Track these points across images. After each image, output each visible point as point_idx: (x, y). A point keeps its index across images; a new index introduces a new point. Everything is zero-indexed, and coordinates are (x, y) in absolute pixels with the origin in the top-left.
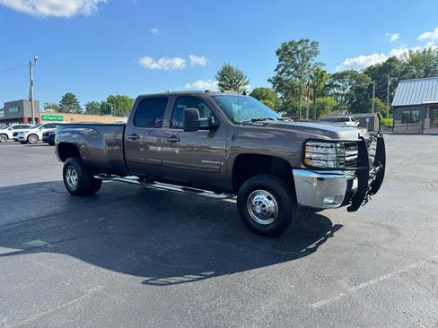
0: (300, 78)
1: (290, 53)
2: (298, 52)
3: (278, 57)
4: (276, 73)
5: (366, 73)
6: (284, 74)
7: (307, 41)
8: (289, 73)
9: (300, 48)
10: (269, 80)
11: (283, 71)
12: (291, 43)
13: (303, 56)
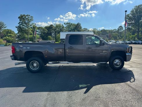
0: (28, 27)
1: (23, 19)
2: (26, 19)
3: (19, 19)
4: (19, 24)
5: (45, 28)
6: (22, 25)
7: (29, 15)
8: (23, 25)
9: (27, 17)
10: (16, 27)
11: (21, 24)
12: (24, 15)
13: (28, 20)
